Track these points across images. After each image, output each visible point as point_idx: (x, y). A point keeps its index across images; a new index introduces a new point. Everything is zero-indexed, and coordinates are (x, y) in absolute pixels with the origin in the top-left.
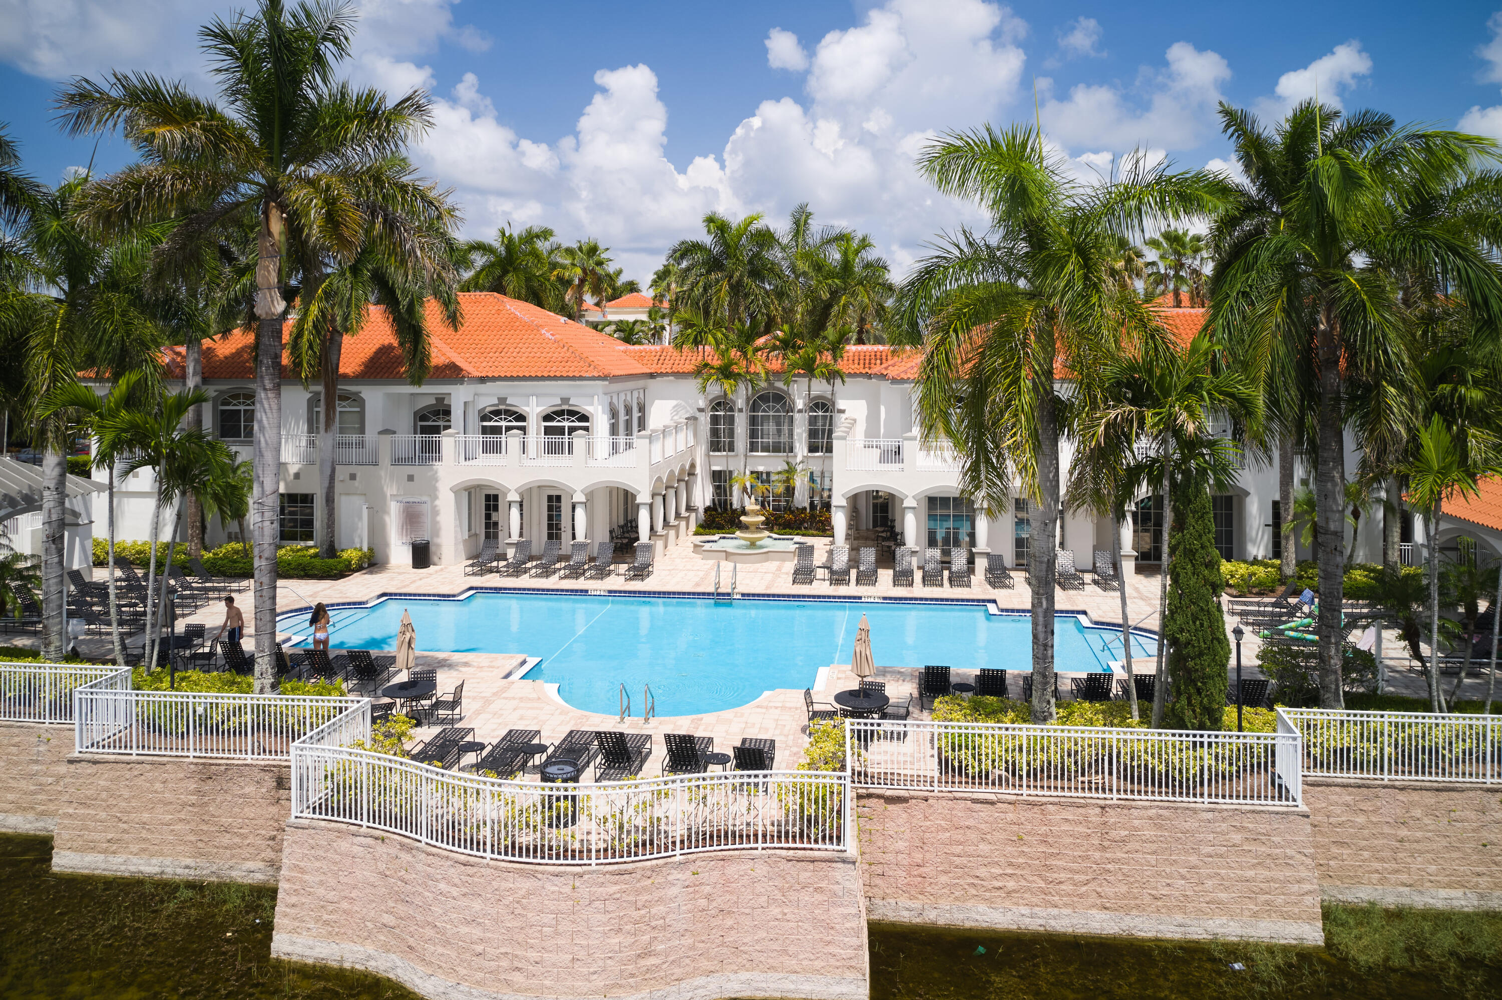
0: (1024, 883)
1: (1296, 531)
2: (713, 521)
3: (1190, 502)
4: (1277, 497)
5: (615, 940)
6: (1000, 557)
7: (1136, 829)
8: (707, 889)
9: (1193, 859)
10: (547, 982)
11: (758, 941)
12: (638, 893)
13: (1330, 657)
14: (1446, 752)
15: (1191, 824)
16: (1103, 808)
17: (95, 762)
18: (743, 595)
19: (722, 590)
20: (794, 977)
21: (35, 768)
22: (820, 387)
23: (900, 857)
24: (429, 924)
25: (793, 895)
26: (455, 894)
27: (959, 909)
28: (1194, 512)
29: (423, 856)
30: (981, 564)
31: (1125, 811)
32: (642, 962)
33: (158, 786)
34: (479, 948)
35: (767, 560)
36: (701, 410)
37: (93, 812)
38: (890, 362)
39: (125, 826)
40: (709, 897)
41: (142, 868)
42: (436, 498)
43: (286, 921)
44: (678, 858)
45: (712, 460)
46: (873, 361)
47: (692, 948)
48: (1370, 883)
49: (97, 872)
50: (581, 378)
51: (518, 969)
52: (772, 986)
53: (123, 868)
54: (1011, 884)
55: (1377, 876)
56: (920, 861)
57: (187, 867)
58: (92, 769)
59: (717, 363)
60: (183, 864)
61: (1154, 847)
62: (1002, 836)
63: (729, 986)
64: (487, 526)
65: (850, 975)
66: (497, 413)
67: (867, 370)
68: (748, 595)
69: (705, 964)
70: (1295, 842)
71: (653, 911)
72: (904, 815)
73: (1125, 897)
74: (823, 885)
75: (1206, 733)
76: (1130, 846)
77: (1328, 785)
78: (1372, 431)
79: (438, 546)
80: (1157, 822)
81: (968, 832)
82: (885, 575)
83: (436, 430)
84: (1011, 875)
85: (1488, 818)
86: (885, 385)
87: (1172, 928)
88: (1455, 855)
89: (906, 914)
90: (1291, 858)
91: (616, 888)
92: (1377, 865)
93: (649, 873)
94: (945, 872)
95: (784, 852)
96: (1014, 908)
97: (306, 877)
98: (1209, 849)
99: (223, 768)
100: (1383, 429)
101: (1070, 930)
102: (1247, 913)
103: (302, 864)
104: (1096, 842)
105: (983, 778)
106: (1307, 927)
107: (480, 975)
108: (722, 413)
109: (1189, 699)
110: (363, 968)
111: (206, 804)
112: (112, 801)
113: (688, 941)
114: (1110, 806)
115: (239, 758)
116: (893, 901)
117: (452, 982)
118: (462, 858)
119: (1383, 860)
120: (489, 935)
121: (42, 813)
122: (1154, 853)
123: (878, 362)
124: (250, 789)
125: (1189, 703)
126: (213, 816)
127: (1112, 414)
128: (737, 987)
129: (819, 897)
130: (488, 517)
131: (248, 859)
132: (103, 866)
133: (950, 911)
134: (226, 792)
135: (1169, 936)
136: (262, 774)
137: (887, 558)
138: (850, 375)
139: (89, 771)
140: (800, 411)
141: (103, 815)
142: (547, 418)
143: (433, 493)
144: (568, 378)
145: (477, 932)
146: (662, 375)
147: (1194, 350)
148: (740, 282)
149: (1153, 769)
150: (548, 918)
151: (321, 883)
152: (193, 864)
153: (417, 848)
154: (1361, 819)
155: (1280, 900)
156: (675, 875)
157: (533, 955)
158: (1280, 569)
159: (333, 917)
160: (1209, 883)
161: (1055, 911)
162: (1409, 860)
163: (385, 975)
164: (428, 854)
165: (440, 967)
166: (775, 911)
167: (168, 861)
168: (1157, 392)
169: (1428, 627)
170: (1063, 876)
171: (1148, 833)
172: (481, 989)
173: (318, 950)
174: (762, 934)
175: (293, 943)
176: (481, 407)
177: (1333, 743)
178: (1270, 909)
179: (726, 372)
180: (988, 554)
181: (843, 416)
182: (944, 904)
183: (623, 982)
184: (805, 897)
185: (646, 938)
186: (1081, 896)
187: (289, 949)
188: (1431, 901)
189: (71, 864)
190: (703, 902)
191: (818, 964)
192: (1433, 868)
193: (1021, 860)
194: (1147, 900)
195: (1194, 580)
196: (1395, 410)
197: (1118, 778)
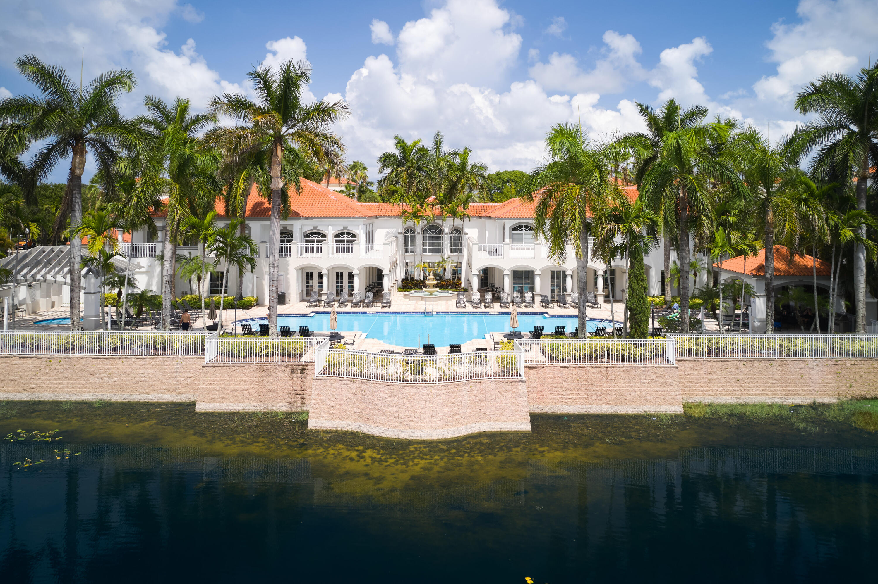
0: (579, 396)
1: (671, 281)
2: (407, 285)
3: (636, 258)
4: (663, 269)
5: (445, 409)
6: (546, 296)
7: (618, 375)
8: (475, 393)
9: (638, 385)
10: (422, 425)
11: (492, 411)
12: (453, 393)
13: (685, 318)
14: (725, 349)
15: (638, 372)
16: (607, 368)
17: (214, 367)
18: (437, 312)
19: (427, 311)
20: (505, 423)
21: (176, 374)
22: (458, 222)
23: (534, 389)
24: (375, 408)
25: (504, 395)
26: (386, 396)
27: (556, 407)
28: (637, 262)
29: (372, 385)
30: (538, 299)
31: (615, 369)
32: (455, 417)
33: (242, 375)
34: (396, 415)
35: (440, 300)
36: (400, 233)
37: (214, 386)
38: (490, 211)
39: (228, 391)
40: (475, 395)
41: (235, 408)
42: (288, 274)
43: (314, 415)
44: (465, 381)
45: (406, 257)
46: (480, 210)
47: (470, 413)
48: (699, 395)
49: (215, 410)
50: (354, 217)
51: (411, 421)
52: (497, 426)
53: (227, 408)
54: (575, 397)
55: (702, 393)
56: (542, 390)
57: (255, 406)
58: (214, 369)
59: (410, 211)
60: (253, 405)
61: (625, 381)
62: (570, 379)
63: (482, 427)
64: (307, 286)
65: (524, 421)
66: (312, 234)
67: (478, 214)
68: (439, 312)
69: (474, 419)
70: (673, 377)
71: (458, 399)
72: (536, 374)
73: (615, 399)
74: (515, 390)
75: (642, 340)
76: (616, 381)
77: (684, 361)
78: (698, 232)
79: (289, 294)
80: (626, 372)
81: (559, 378)
82: (497, 305)
83: (289, 241)
84: (574, 394)
85: (739, 371)
86: (488, 221)
87: (631, 410)
88: (728, 384)
89: (537, 409)
90: (672, 383)
91: (446, 391)
92: (702, 389)
93: (456, 386)
94: (551, 394)
95: (501, 380)
96: (576, 405)
97: (322, 398)
98: (644, 381)
99: (269, 367)
100: (701, 232)
101: (596, 412)
102: (657, 403)
103: (320, 393)
104: (605, 380)
105: (563, 360)
106: (677, 407)
107: (397, 424)
108: (409, 235)
109: (636, 330)
110: (346, 429)
111: (262, 381)
112: (221, 382)
113: (469, 410)
114: (609, 367)
115: (274, 363)
116: (532, 405)
117: (386, 428)
118: (389, 384)
119: (703, 387)
120: (400, 409)
121: (179, 393)
122: (625, 383)
123: (483, 211)
124: (280, 374)
125: (636, 331)
126: (265, 386)
127: (609, 227)
128: (485, 428)
129: (514, 395)
130: (307, 282)
131: (280, 402)
132: (218, 408)
133: (553, 408)
134: (270, 376)
135: (630, 412)
136: (285, 368)
137: (497, 298)
138: (473, 217)
139: (212, 370)
140: (447, 234)
141: (218, 387)
142: (337, 236)
143: (287, 272)
144: (347, 217)
145: (395, 409)
146: (381, 216)
147: (636, 204)
148: (412, 173)
149: (624, 355)
150: (422, 402)
151: (328, 399)
152: (257, 405)
153: (370, 383)
154: (696, 373)
155: (668, 398)
156: (465, 387)
157: (417, 415)
158: (664, 298)
159: (333, 412)
160: (644, 393)
161: (590, 406)
162: (712, 387)
163: (355, 431)
164: (374, 384)
165: (380, 423)
166: (498, 400)
167: (246, 404)
168: (624, 218)
169: (719, 306)
170: (593, 393)
171: (623, 376)
172: (397, 429)
173: (327, 424)
174: (494, 408)
175: (317, 422)
176: (305, 231)
177: (686, 347)
178: (665, 401)
179: (415, 215)
180: (541, 295)
181: (467, 236)
182: (551, 405)
183: (449, 424)
184: (509, 395)
185: (456, 408)
186: (599, 400)
187: (316, 425)
188: (720, 401)
189: (204, 408)
190: (474, 397)
191: (513, 418)
192: (720, 389)
193: (578, 388)
194: (623, 400)
195: (637, 286)
196: (706, 225)
197: (612, 359)
